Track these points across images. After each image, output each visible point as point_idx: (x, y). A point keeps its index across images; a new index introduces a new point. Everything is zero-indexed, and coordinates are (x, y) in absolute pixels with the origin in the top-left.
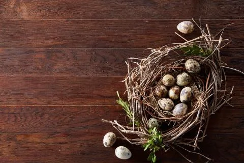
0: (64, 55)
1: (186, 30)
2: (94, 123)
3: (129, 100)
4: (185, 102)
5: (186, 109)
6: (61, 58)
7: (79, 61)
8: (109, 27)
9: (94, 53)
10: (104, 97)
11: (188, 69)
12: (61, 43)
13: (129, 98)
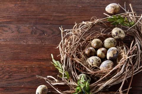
0: (9, 29)
1: (113, 9)
2: (29, 80)
3: (61, 61)
4: (111, 59)
5: (112, 64)
6: (7, 31)
7: (21, 33)
8: (49, 10)
9: (34, 28)
10: (40, 60)
11: (114, 35)
12: (8, 20)
13: (62, 59)
